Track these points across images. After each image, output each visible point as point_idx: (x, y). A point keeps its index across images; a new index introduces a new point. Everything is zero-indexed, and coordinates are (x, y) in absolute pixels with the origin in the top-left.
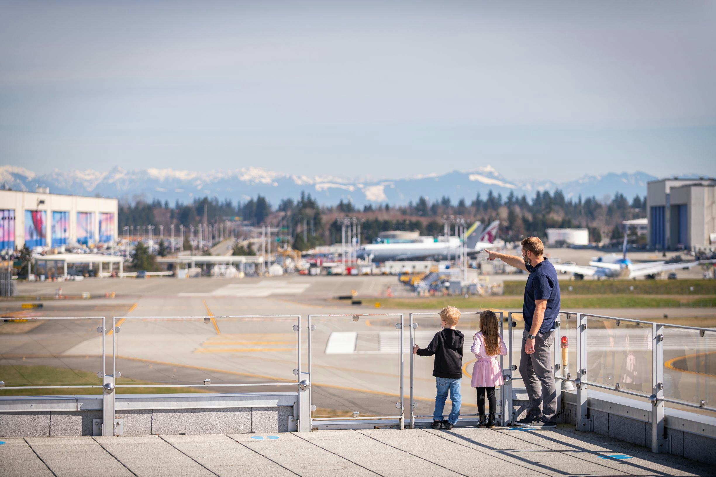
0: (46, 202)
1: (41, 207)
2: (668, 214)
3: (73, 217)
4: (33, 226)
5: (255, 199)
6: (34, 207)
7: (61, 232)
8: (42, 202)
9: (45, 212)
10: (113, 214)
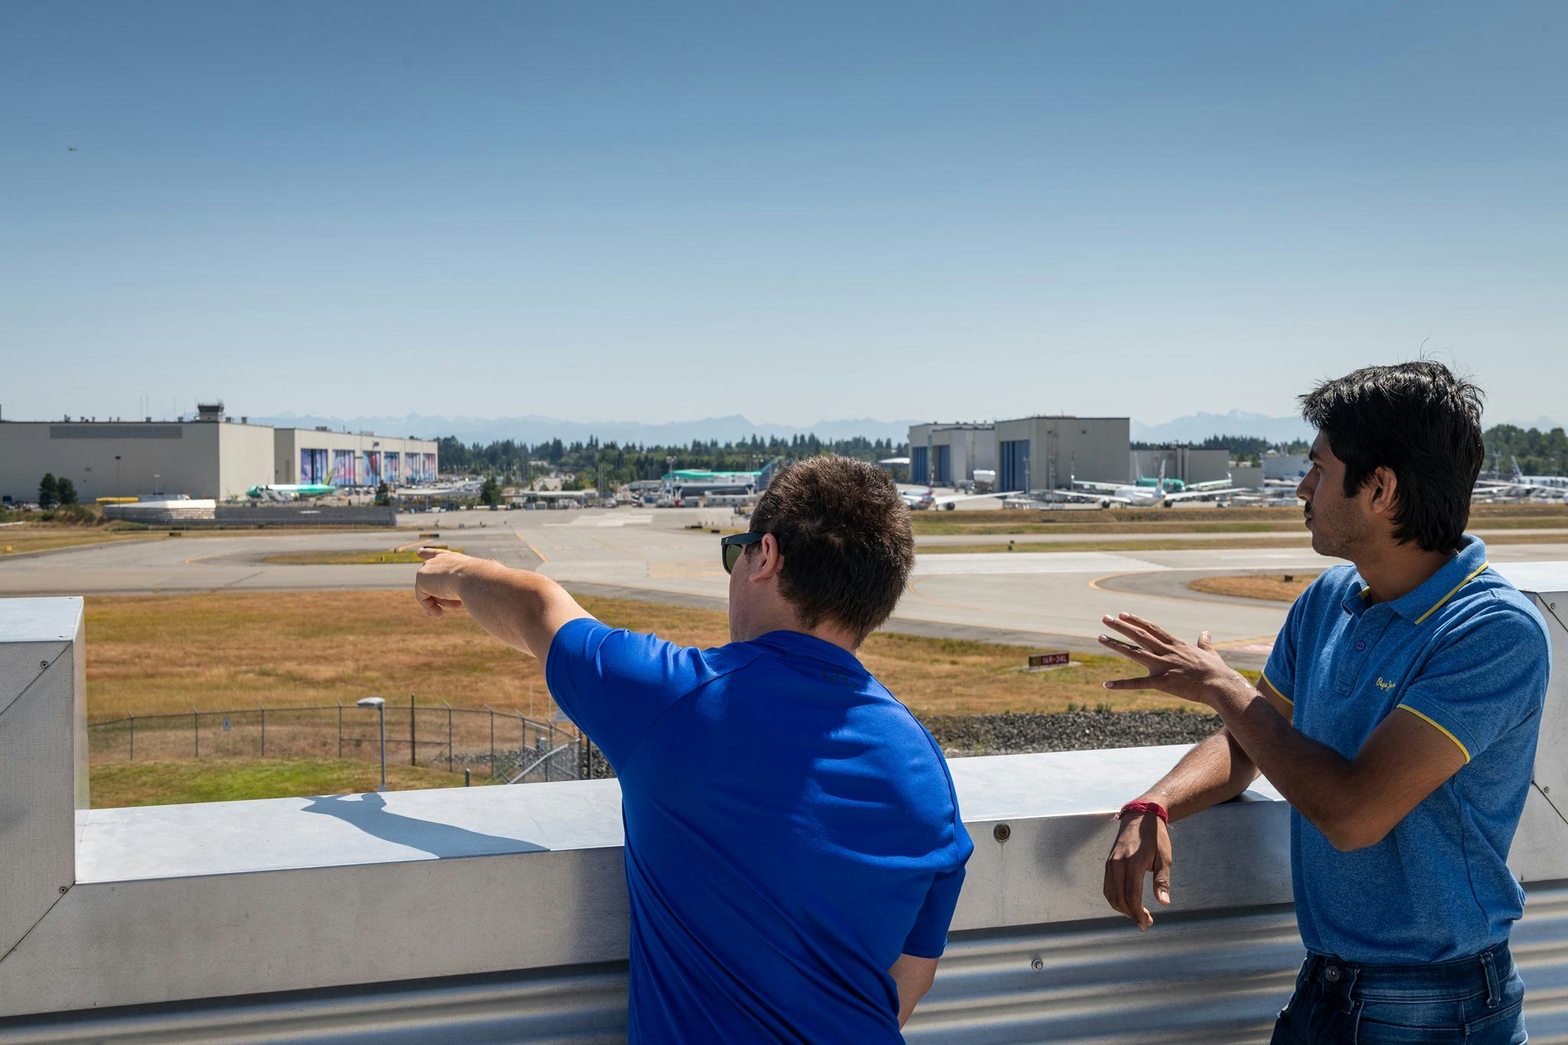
0: (380, 444)
1: (376, 449)
2: (930, 454)
3: (402, 457)
4: (369, 466)
5: (551, 442)
6: (370, 448)
7: (391, 470)
8: (376, 444)
9: (379, 453)
10: (434, 455)
